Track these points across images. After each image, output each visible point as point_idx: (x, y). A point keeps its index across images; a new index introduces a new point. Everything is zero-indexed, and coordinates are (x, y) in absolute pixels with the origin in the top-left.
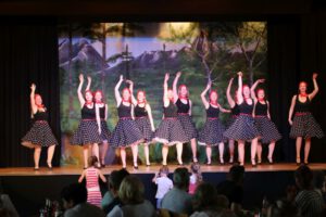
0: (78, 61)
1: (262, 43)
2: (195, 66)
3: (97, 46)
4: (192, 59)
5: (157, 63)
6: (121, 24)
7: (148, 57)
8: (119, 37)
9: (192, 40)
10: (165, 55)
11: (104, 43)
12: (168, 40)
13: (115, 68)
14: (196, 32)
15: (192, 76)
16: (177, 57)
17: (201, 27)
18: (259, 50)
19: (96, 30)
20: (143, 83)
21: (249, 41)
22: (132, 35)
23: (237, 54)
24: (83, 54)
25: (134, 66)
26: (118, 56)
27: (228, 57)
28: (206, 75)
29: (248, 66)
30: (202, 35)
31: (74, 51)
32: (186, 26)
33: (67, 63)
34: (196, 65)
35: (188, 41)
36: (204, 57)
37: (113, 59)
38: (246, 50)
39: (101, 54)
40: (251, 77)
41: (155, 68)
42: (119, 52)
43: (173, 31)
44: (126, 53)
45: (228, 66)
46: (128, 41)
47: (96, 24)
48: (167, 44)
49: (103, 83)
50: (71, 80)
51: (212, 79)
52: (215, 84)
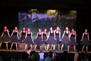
0: (24, 20)
1: (75, 17)
2: (56, 22)
3: (29, 16)
4: (56, 20)
5: (46, 21)
6: (36, 10)
7: (43, 19)
8: (36, 13)
10: (48, 19)
12: (49, 15)
13: (34, 22)
15: (55, 25)
16: (51, 20)
17: (58, 12)
18: (74, 19)
19: (29, 11)
21: (72, 16)
22: (39, 13)
23: (68, 19)
24: (25, 18)
25: (39, 22)
26: (35, 19)
27: (66, 20)
28: (59, 25)
29: (71, 23)
30: (59, 14)
31: (23, 17)
33: (21, 20)
35: (55, 15)
37: (34, 19)
38: (71, 19)
39: (30, 18)
40: (72, 26)
41: (45, 23)
42: (36, 18)
43: (51, 12)
44: (37, 18)
45: (65, 23)
46: (38, 15)
47: (29, 10)
48: (49, 16)
49: (30, 26)
50: (21, 25)
51: (61, 26)
52: (62, 28)
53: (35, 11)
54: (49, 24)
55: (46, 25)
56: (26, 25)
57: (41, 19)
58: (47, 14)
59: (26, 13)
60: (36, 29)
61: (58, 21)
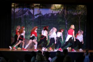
1: (83, 12)
3: (32, 11)
4: (61, 16)
5: (50, 17)
6: (39, 4)
7: (47, 15)
8: (38, 8)
9: (61, 10)
10: (52, 14)
11: (34, 10)
12: (54, 10)
15: (61, 21)
16: (56, 15)
18: (82, 14)
19: (31, 6)
20: (45, 23)
21: (79, 11)
22: (42, 8)
23: (75, 15)
24: (27, 13)
25: (43, 18)
26: (38, 14)
27: (72, 16)
28: (65, 21)
29: (79, 19)
30: (64, 9)
32: (59, 6)
33: (22, 16)
34: (62, 18)
35: (60, 10)
37: (36, 15)
38: (78, 14)
39: (33, 14)
40: (80, 22)
41: (49, 19)
43: (55, 7)
44: (40, 13)
45: (72, 19)
46: (41, 10)
47: (31, 4)
48: (53, 11)
49: (33, 23)
50: (23, 21)
51: (67, 22)
52: (68, 24)
54: (54, 20)
55: (51, 22)
56: (28, 21)
57: (45, 15)
58: (51, 9)
59: (28, 7)
60: (39, 26)
61: (64, 16)
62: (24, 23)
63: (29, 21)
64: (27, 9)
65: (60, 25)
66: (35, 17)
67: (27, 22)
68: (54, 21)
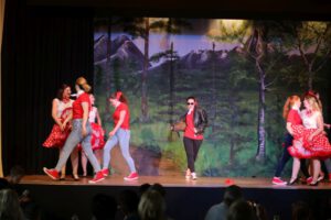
0: (117, 59)
1: (322, 46)
2: (247, 69)
3: (139, 43)
4: (245, 60)
5: (205, 64)
6: (166, 20)
7: (196, 57)
8: (164, 34)
9: (245, 39)
10: (214, 55)
11: (147, 40)
12: (218, 38)
13: (157, 68)
14: (250, 31)
15: (243, 80)
16: (227, 57)
17: (255, 26)
18: (319, 54)
19: (138, 25)
20: (188, 86)
21: (309, 42)
22: (178, 32)
23: (295, 56)
24: (123, 51)
26: (161, 55)
27: (285, 60)
28: (259, 77)
29: (307, 70)
30: (256, 34)
31: (113, 47)
32: (238, 23)
33: (105, 60)
34: (249, 67)
35: (241, 41)
36: (258, 59)
37: (156, 58)
38: (305, 53)
39: (143, 52)
40: (310, 82)
41: (203, 69)
42: (164, 51)
43: (224, 29)
44: (171, 52)
45: (284, 70)
46: (173, 39)
47: (138, 19)
48: (216, 43)
49: (144, 84)
50: (108, 80)
51: (266, 83)
52: (269, 90)
53: (160, 25)
54: (220, 74)
55: (208, 81)
56: (126, 80)
57: (188, 56)
58: (210, 36)
59: (125, 31)
60: (166, 96)
61: (254, 61)
62: (112, 85)
63: (130, 80)
64: (121, 35)
65: (241, 94)
66: (151, 63)
67: (122, 80)
68: (219, 78)
